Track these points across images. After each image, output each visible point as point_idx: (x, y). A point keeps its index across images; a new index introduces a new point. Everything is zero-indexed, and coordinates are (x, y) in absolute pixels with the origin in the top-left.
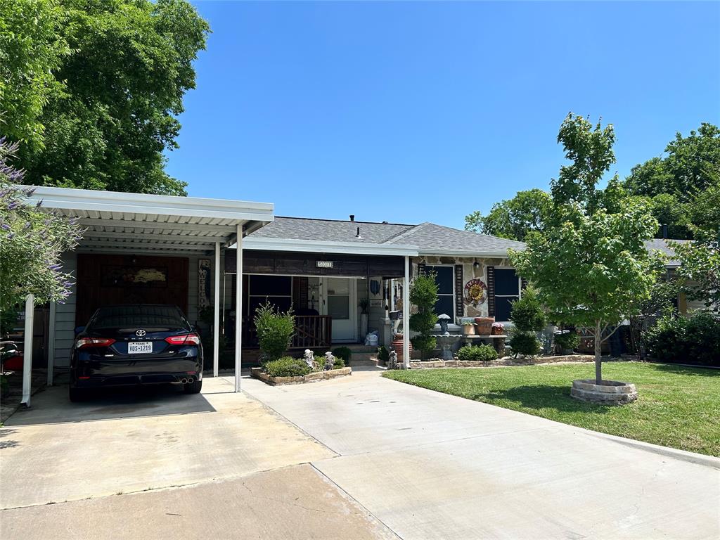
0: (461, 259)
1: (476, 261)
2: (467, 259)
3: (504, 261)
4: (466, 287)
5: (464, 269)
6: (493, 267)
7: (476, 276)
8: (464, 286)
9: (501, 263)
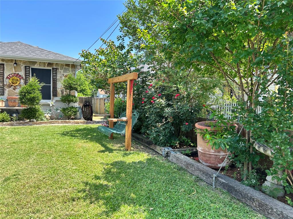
0: (3, 60)
1: (16, 62)
2: (9, 60)
3: (38, 63)
4: (7, 78)
5: (5, 66)
6: (29, 67)
7: (15, 71)
8: (5, 77)
9: (36, 65)
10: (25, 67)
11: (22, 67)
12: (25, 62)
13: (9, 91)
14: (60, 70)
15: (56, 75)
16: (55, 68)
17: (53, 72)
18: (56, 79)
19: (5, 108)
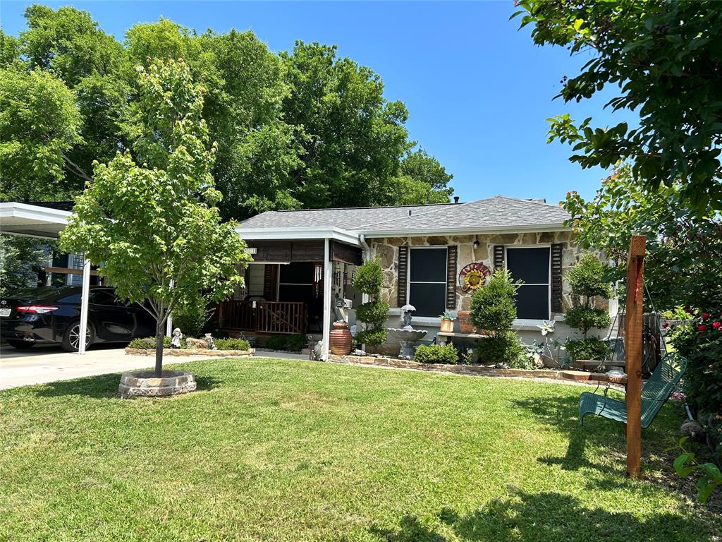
0: (455, 239)
1: (477, 240)
2: (465, 237)
3: (520, 238)
4: (462, 273)
5: (459, 250)
6: (503, 247)
7: (477, 259)
8: (459, 271)
9: (516, 241)
10: (495, 247)
11: (489, 249)
12: (494, 238)
13: (463, 300)
14: (569, 248)
15: (561, 261)
16: (558, 245)
17: (553, 253)
18: (560, 269)
19: (453, 334)
